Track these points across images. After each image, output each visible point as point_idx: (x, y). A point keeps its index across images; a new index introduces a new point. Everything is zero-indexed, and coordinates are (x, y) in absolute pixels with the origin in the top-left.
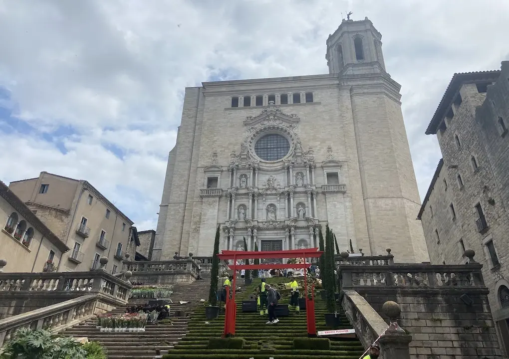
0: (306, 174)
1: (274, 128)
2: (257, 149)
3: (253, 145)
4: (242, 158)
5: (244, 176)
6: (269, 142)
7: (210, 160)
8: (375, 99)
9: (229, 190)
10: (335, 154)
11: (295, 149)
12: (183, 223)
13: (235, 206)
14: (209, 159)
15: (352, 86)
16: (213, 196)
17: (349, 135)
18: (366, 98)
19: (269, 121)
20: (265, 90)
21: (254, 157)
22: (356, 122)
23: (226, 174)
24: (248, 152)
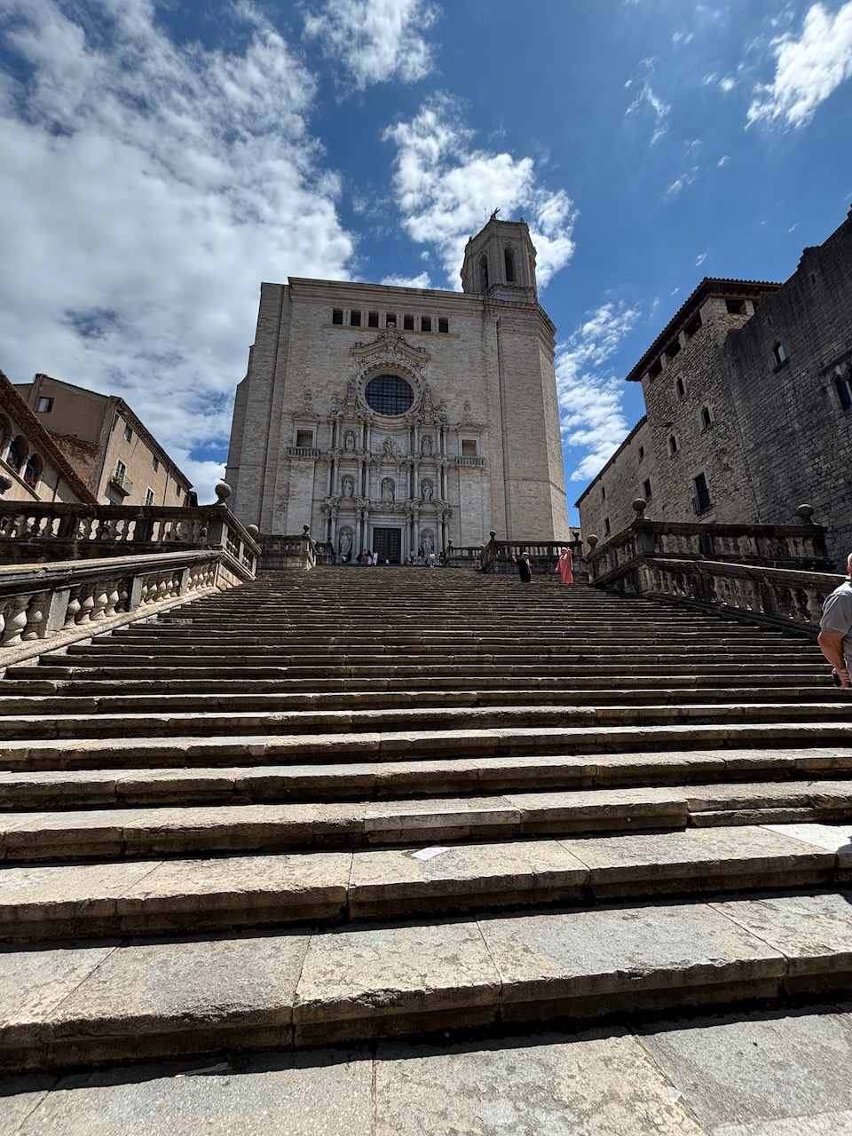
0: (436, 439)
1: (393, 365)
2: (369, 395)
4: (348, 406)
5: (350, 433)
8: (527, 341)
9: (330, 453)
10: (474, 415)
11: (422, 401)
12: (262, 495)
13: (338, 476)
14: (299, 401)
15: (500, 317)
16: (306, 460)
17: (493, 390)
18: (517, 338)
19: (387, 354)
20: (382, 305)
21: (364, 405)
22: (502, 371)
23: (324, 428)
24: (357, 397)
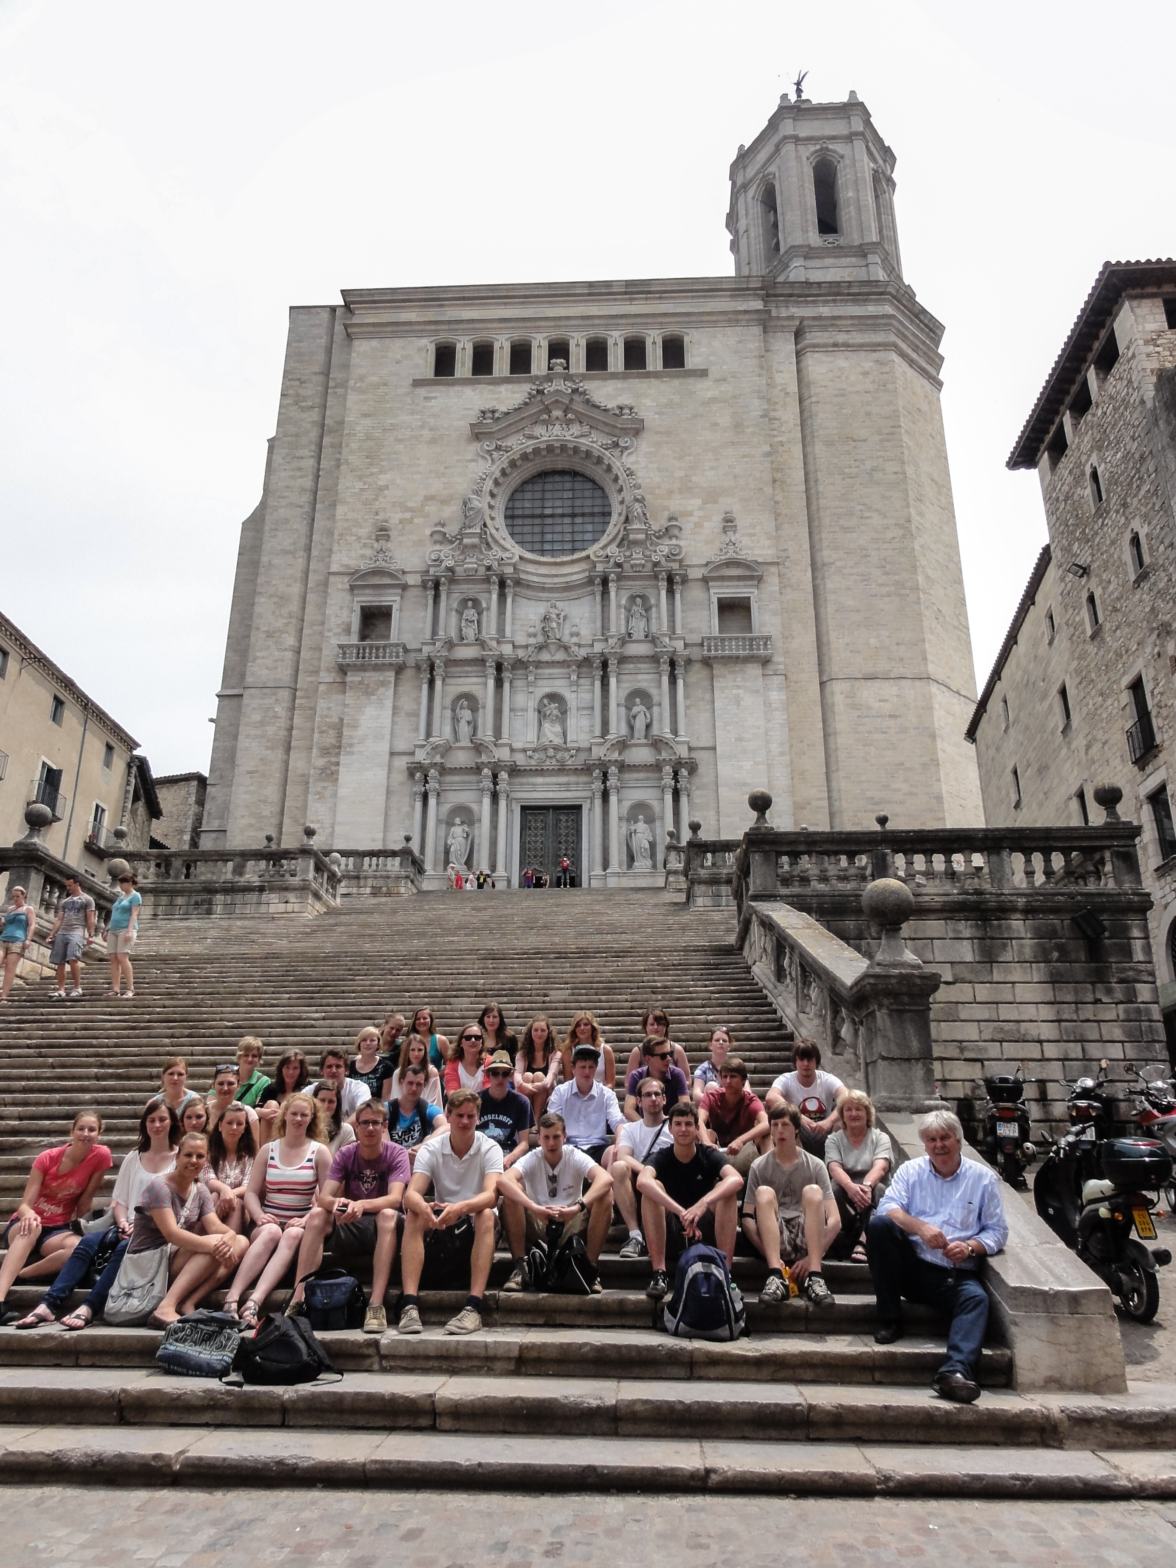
0: (658, 601)
1: (563, 448)
3: (500, 503)
4: (466, 546)
5: (470, 603)
6: (548, 495)
7: (368, 552)
8: (868, 365)
9: (426, 649)
10: (746, 541)
11: (627, 520)
12: (288, 749)
13: (443, 698)
14: (365, 545)
15: (802, 319)
16: (377, 668)
17: (789, 481)
18: (842, 361)
19: (550, 427)
20: (538, 324)
21: (502, 542)
22: (809, 438)
23: (416, 597)
24: (485, 525)
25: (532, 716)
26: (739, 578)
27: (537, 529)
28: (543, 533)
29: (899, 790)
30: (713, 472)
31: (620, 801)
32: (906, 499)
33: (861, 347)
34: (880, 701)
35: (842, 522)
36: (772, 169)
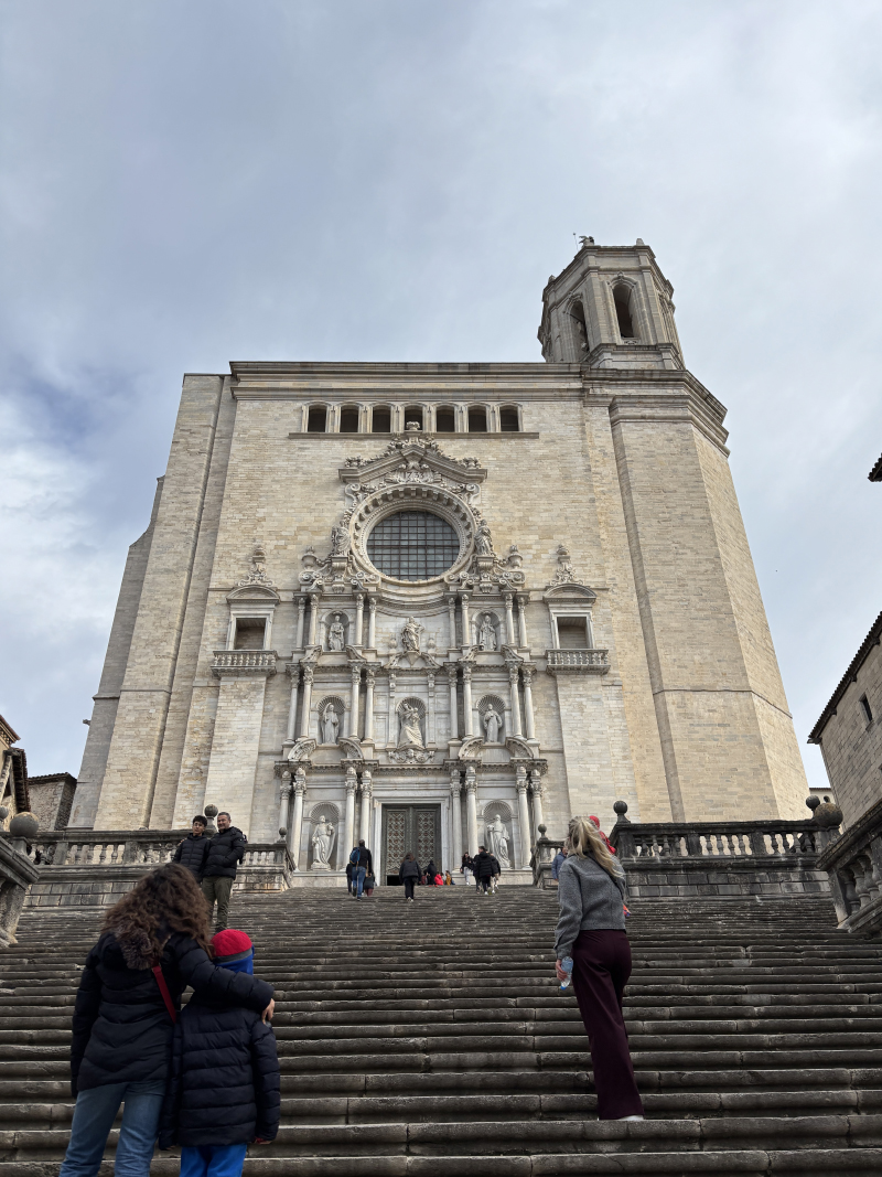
0: (506, 617)
1: (418, 492)
2: (374, 547)
3: (364, 536)
4: (335, 569)
5: (338, 618)
6: (404, 530)
7: (244, 572)
8: (671, 434)
10: (578, 570)
13: (311, 701)
15: (615, 397)
16: (250, 673)
17: (612, 523)
18: (649, 429)
19: (407, 475)
20: (396, 394)
21: (365, 566)
22: (626, 489)
23: (287, 611)
24: (351, 552)
25: (393, 720)
26: (575, 601)
27: (395, 558)
28: (400, 561)
29: (736, 793)
30: (546, 514)
31: (477, 800)
32: (714, 539)
33: (665, 418)
34: (709, 711)
35: (660, 557)
36: (579, 291)
